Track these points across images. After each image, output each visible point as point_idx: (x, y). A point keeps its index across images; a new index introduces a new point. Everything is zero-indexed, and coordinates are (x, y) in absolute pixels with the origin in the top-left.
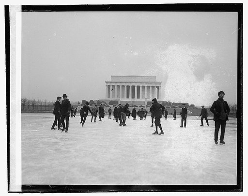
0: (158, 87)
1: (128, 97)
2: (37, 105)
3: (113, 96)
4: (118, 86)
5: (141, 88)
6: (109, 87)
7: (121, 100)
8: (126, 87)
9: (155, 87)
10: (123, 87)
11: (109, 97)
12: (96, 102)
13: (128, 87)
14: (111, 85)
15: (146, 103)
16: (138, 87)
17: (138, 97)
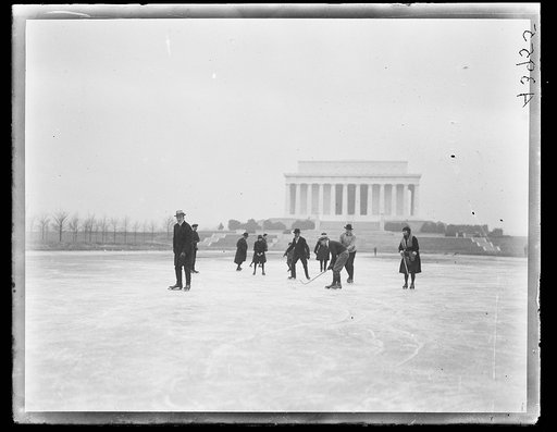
0: (412, 187)
1: (339, 211)
2: (100, 229)
3: (304, 209)
4: (316, 187)
5: (370, 190)
6: (293, 187)
7: (322, 217)
8: (333, 189)
9: (406, 188)
10: (327, 187)
11: (293, 212)
12: (261, 224)
13: (339, 188)
14: (299, 182)
15: (382, 226)
16: (364, 188)
17: (364, 212)
